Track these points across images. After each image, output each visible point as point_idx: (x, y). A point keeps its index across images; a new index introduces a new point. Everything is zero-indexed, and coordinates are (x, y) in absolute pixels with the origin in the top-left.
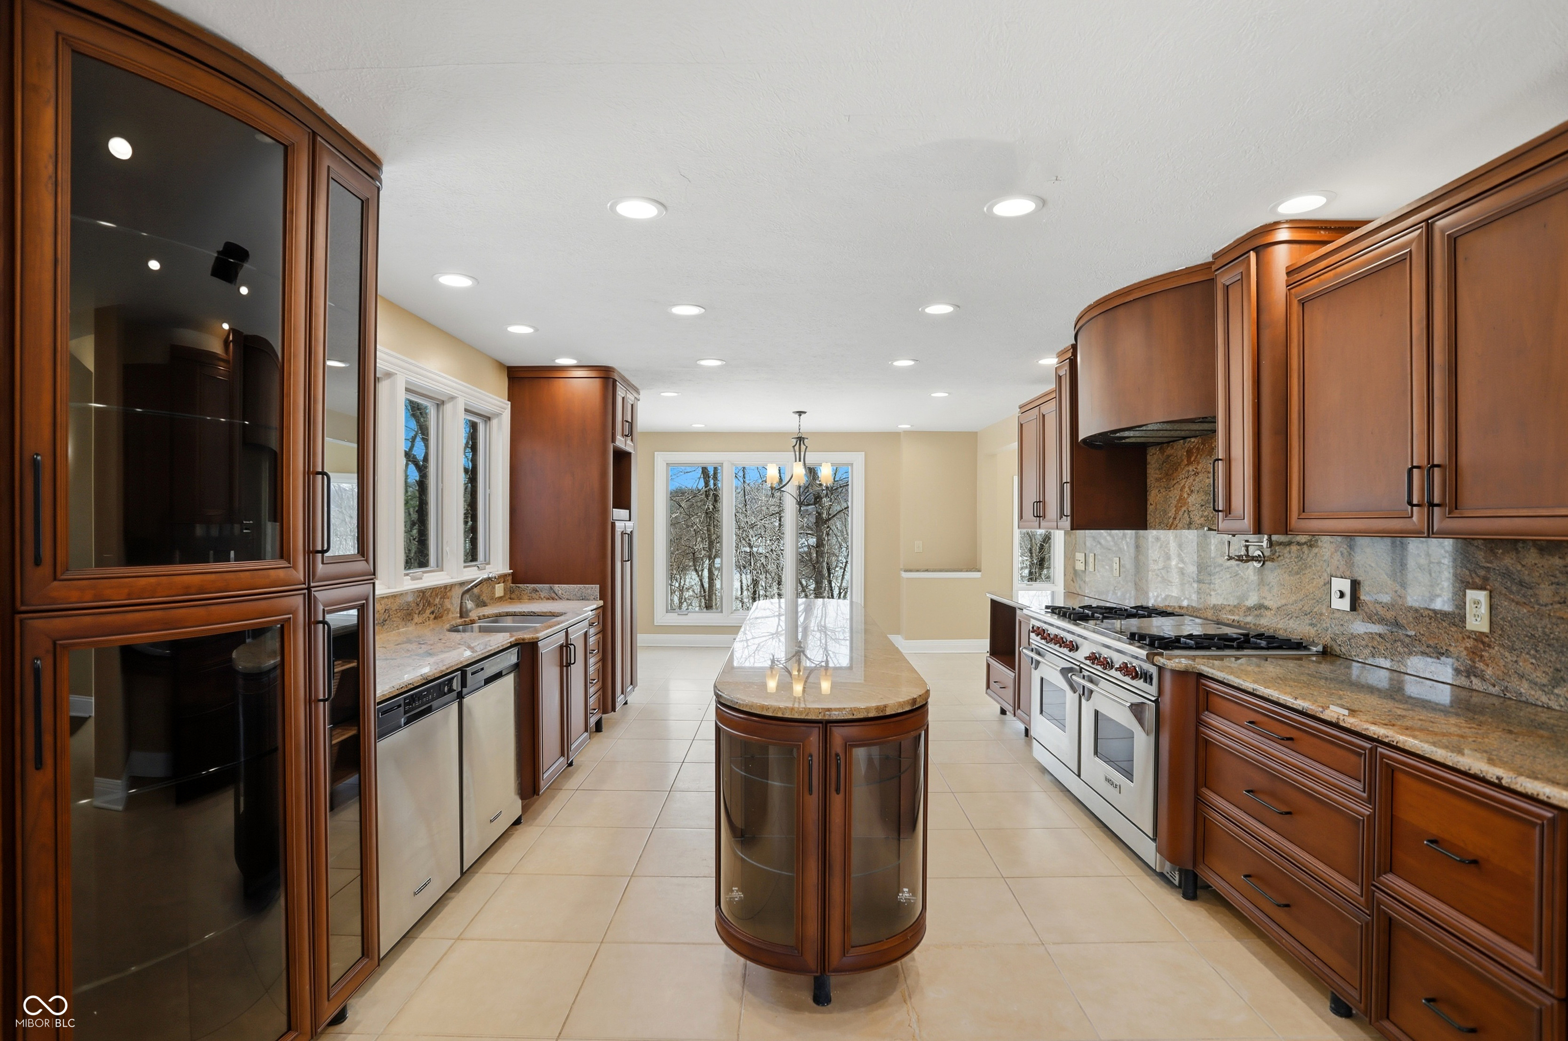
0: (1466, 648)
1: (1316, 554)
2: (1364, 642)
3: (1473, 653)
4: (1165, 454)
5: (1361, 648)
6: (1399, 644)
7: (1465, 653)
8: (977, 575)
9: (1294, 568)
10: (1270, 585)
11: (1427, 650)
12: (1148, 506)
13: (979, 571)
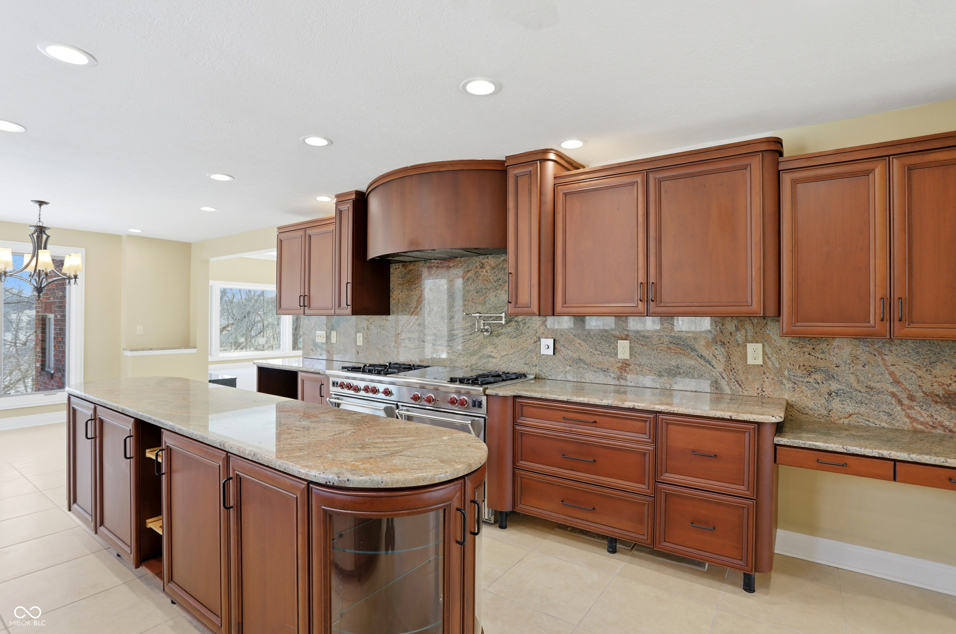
0: (618, 367)
1: (529, 327)
2: (560, 370)
3: (621, 369)
4: (408, 268)
5: (558, 373)
6: (581, 369)
7: (617, 369)
8: (194, 351)
9: (514, 335)
10: (496, 345)
11: (597, 370)
12: (391, 300)
13: (195, 348)
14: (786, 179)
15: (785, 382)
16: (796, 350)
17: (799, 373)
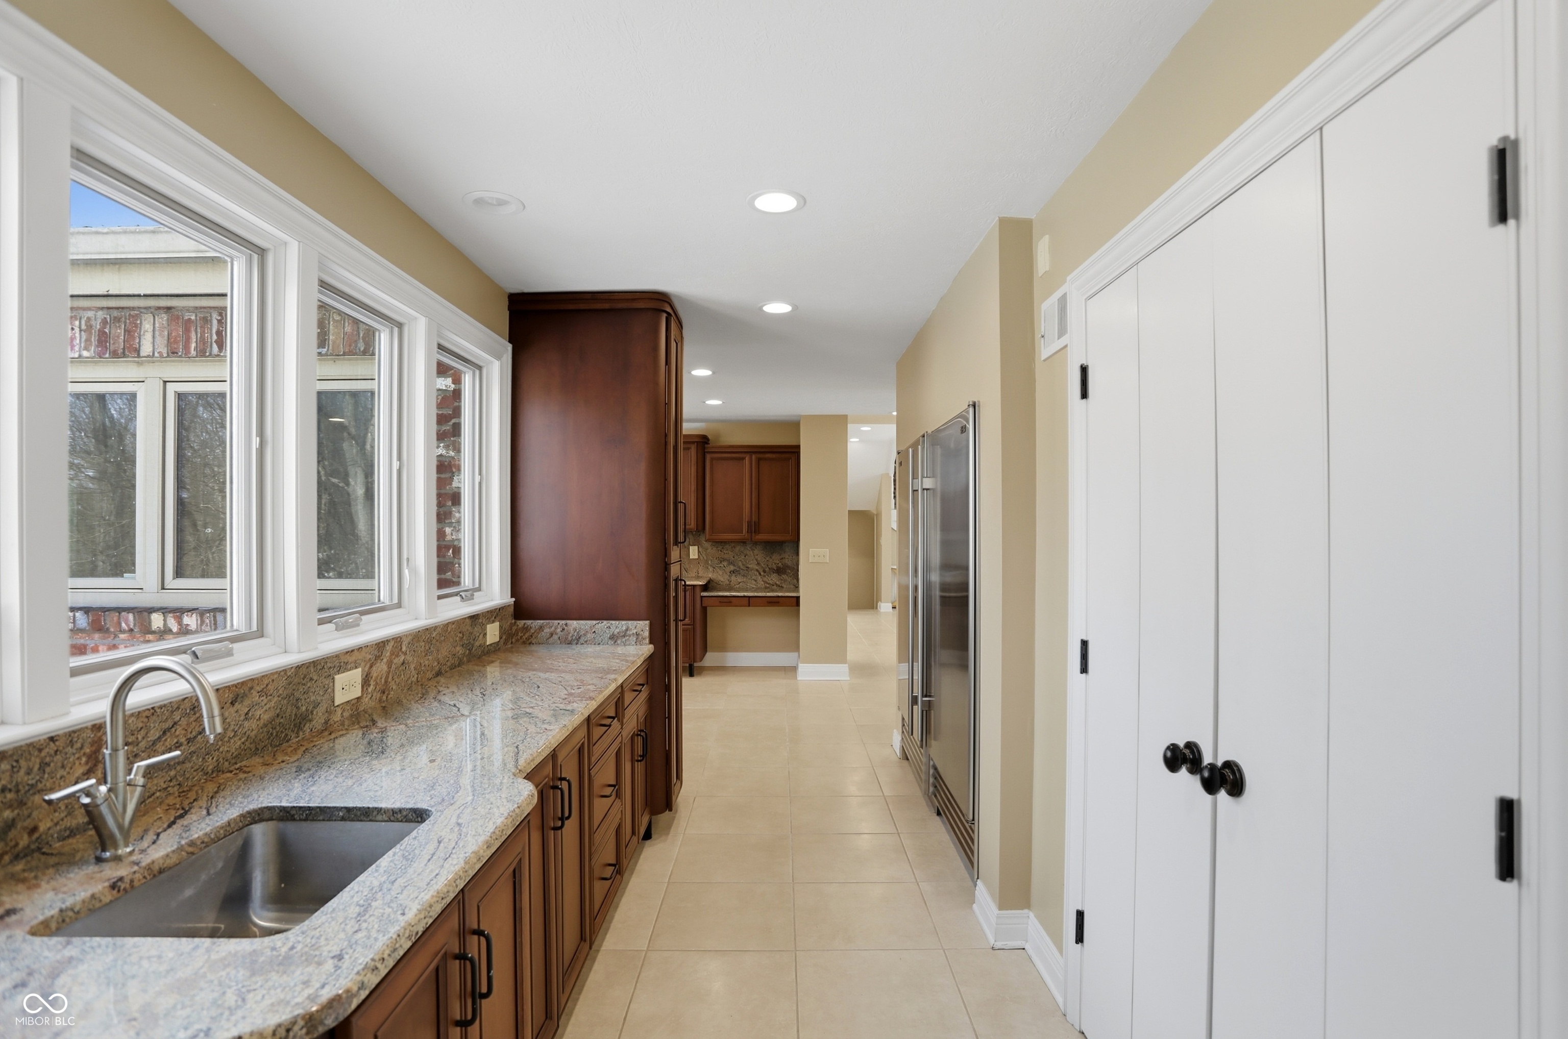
14: (708, 457)
15: (709, 567)
16: (715, 549)
17: (716, 561)
